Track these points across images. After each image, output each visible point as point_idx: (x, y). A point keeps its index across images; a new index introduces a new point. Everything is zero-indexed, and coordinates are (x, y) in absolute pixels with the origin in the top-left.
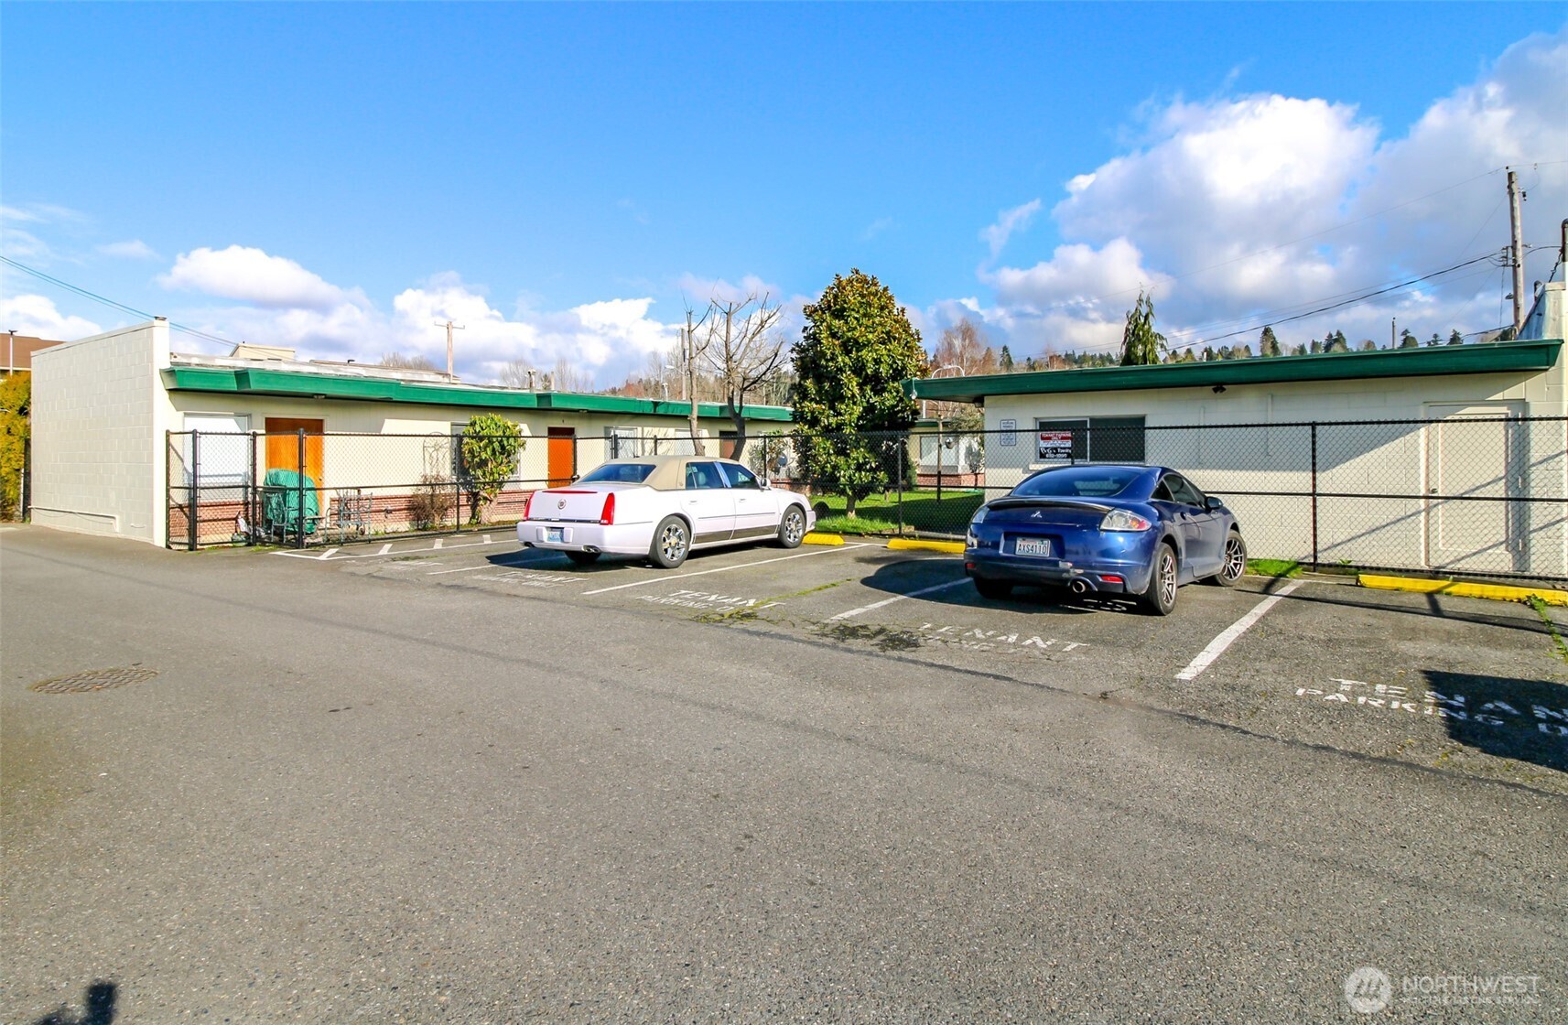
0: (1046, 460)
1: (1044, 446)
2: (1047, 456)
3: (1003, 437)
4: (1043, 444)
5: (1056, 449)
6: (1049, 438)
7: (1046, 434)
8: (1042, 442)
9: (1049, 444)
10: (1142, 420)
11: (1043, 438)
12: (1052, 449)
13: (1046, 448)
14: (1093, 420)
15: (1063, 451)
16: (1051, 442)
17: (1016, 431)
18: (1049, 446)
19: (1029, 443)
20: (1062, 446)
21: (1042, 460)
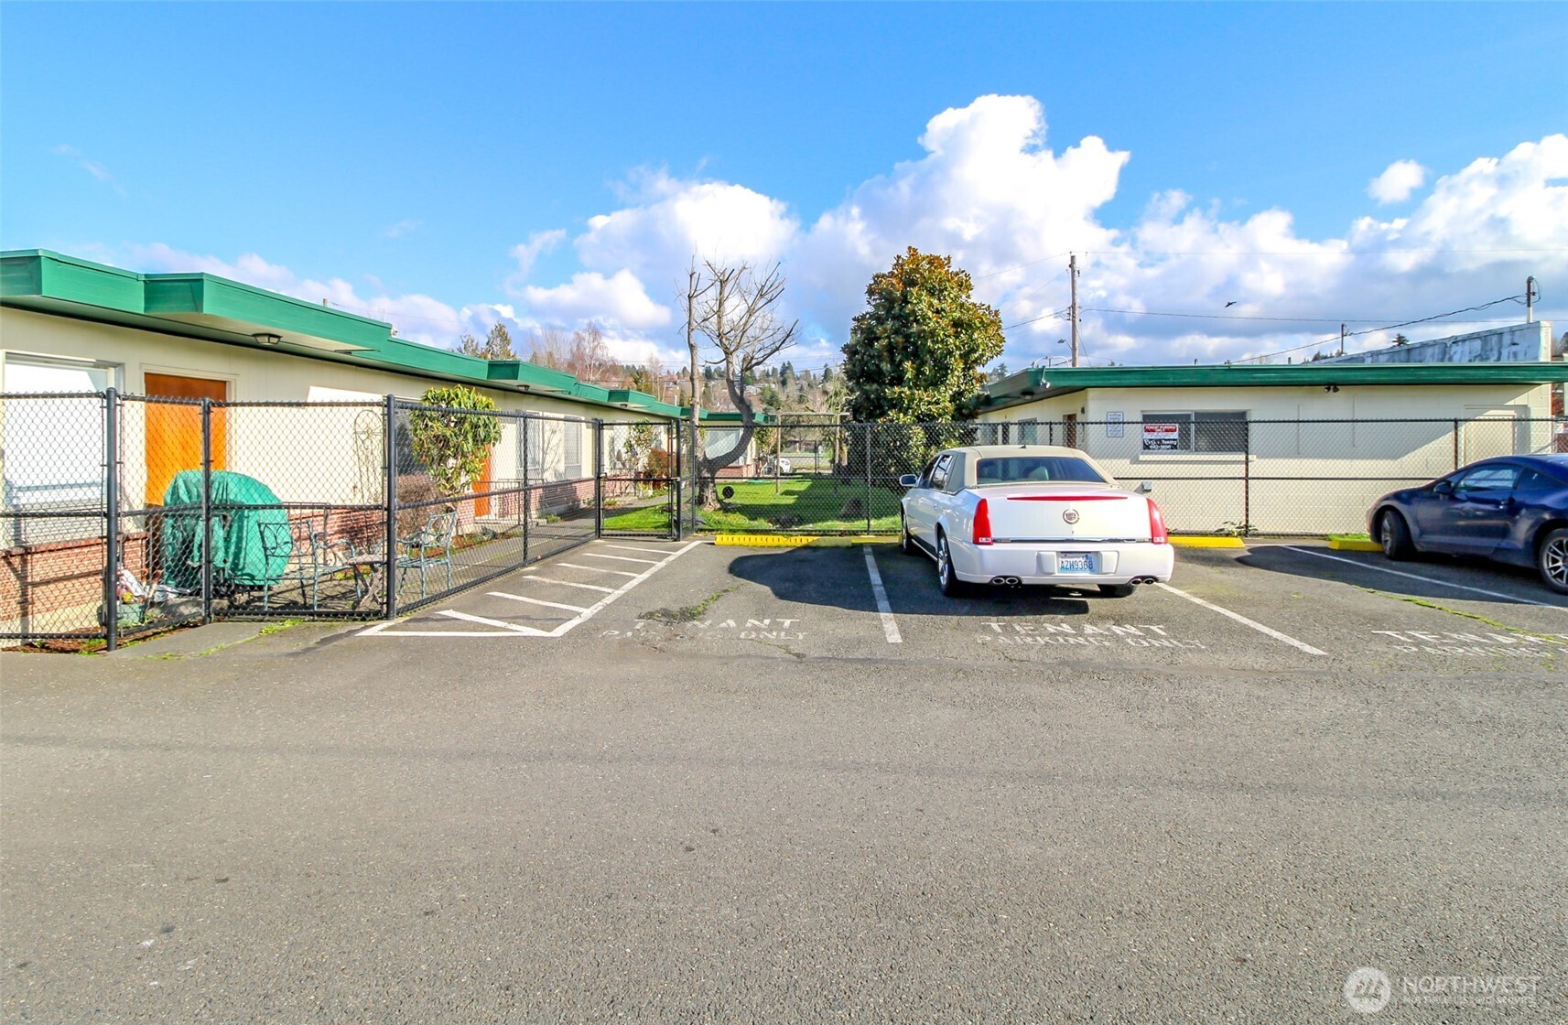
0: (1151, 451)
1: (1149, 438)
2: (1151, 447)
3: (1109, 429)
4: (1148, 436)
5: (1160, 440)
6: (1153, 431)
7: (1150, 426)
8: (1146, 434)
9: (1154, 436)
10: (1243, 414)
11: (1147, 431)
12: (1156, 440)
13: (1151, 440)
14: (1197, 414)
15: (1168, 442)
16: (1155, 434)
17: (1124, 423)
18: (1153, 437)
19: (1137, 434)
20: (1167, 438)
21: (1147, 451)
